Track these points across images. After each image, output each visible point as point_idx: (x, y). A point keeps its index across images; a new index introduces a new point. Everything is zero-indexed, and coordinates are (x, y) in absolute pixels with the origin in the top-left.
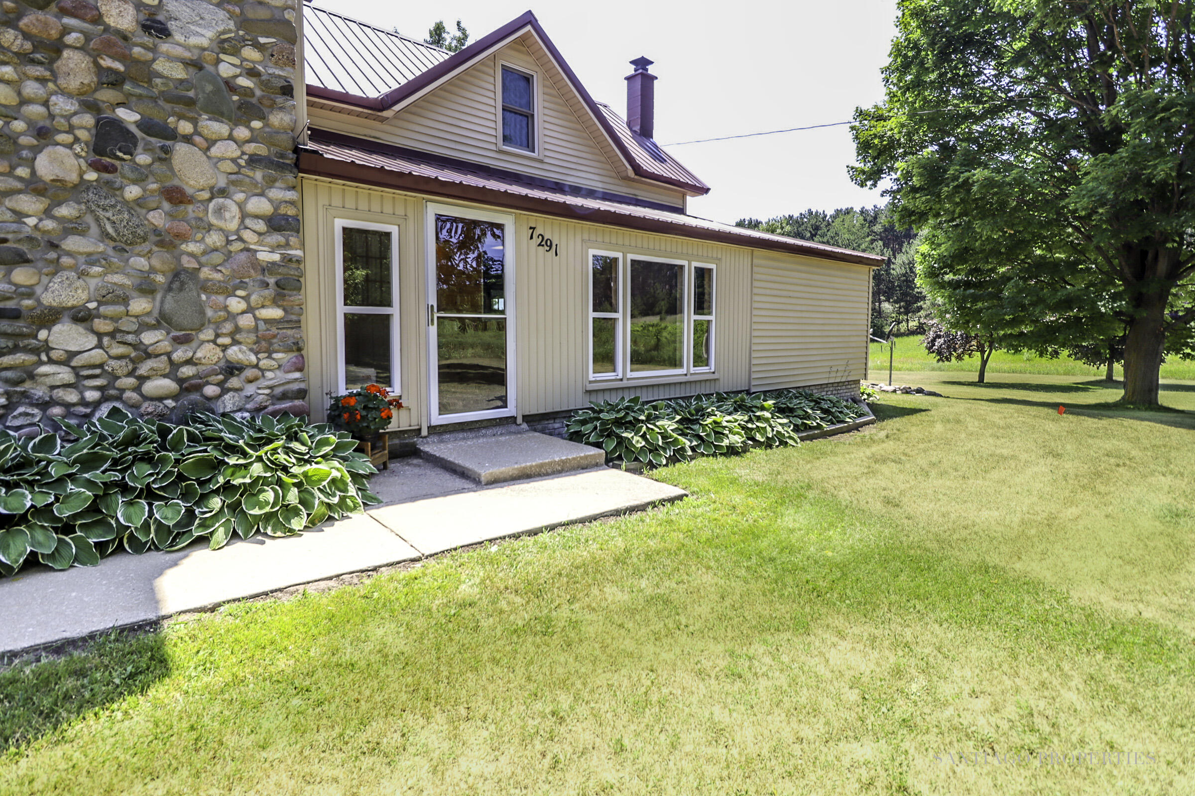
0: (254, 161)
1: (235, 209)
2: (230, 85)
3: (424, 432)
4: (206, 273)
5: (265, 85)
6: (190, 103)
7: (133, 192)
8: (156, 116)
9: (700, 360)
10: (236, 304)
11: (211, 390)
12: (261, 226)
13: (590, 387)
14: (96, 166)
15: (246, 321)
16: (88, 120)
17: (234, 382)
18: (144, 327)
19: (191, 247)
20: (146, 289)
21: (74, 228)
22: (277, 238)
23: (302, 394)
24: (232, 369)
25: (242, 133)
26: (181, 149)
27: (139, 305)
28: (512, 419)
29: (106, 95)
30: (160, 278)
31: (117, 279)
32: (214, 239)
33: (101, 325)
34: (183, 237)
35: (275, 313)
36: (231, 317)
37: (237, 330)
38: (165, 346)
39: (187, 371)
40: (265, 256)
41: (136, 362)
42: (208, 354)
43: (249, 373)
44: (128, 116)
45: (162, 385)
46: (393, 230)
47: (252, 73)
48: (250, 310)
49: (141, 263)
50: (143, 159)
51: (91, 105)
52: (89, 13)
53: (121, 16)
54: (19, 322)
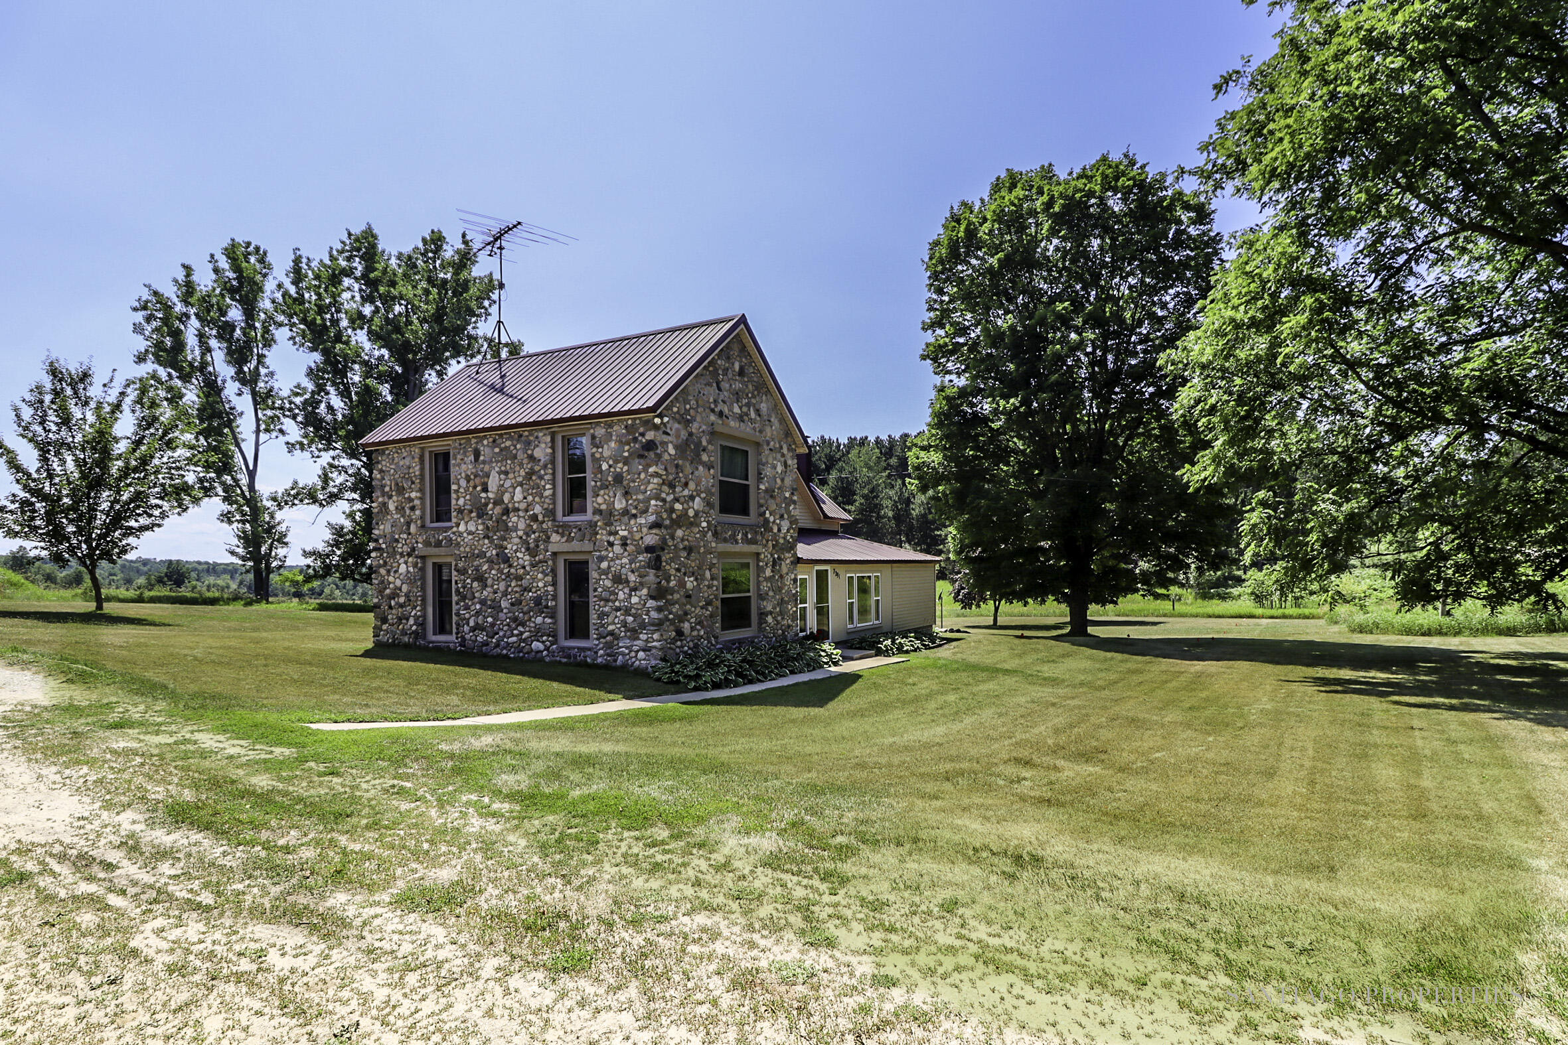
0: (792, 563)
1: (789, 578)
2: (789, 542)
4: (785, 598)
6: (783, 549)
7: (776, 577)
8: (779, 554)
9: (877, 619)
10: (789, 607)
11: (786, 633)
13: (849, 629)
14: (772, 571)
15: (791, 612)
16: (772, 559)
18: (778, 615)
19: (783, 591)
20: (778, 604)
21: (770, 589)
22: (795, 585)
24: (789, 626)
25: (790, 555)
26: (782, 563)
27: (777, 609)
29: (774, 551)
30: (780, 601)
31: (775, 602)
32: (786, 588)
33: (773, 616)
34: (782, 589)
35: (795, 609)
36: (789, 611)
37: (790, 614)
38: (780, 621)
39: (783, 628)
41: (777, 625)
42: (786, 622)
44: (776, 556)
45: (780, 632)
46: (809, 578)
47: (792, 537)
49: (777, 597)
50: (778, 568)
51: (772, 555)
52: (771, 530)
53: (775, 530)
54: (762, 615)
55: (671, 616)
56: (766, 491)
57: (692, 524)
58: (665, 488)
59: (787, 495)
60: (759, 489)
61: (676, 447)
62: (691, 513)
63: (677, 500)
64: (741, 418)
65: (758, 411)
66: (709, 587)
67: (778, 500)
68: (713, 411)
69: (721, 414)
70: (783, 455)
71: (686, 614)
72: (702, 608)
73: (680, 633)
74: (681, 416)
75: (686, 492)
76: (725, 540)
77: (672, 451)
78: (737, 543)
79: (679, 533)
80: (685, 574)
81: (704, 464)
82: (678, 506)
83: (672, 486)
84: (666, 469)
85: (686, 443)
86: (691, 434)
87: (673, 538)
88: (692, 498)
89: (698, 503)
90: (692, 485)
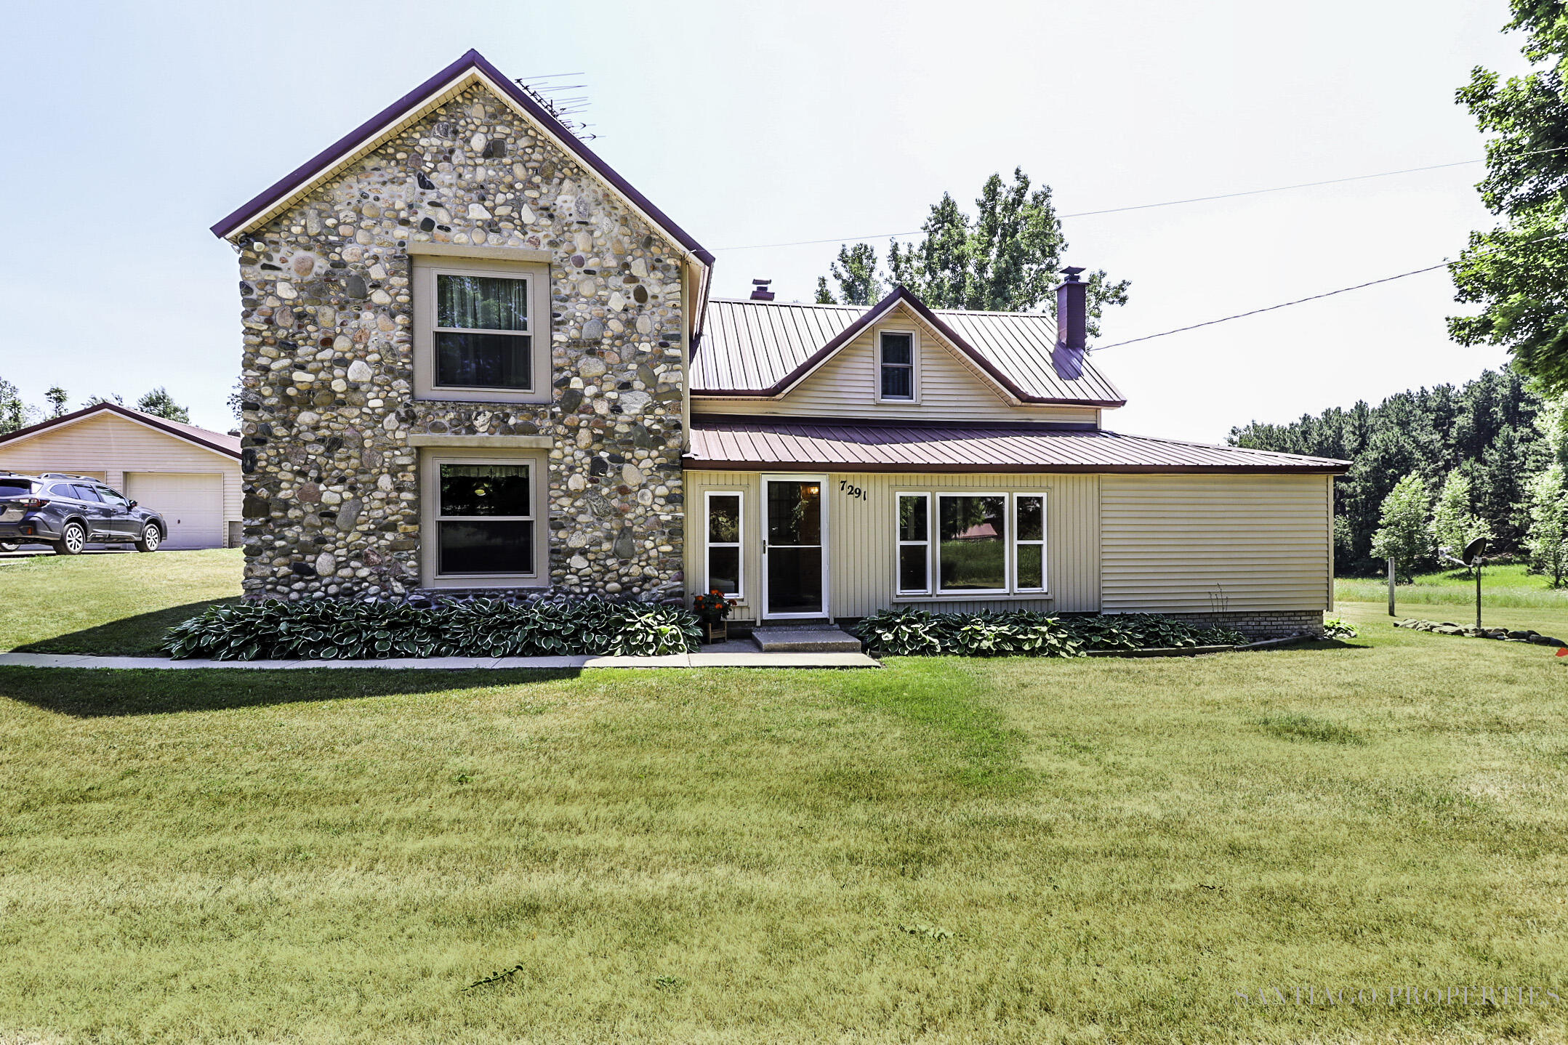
0: (660, 467)
1: (650, 494)
2: (649, 430)
3: (759, 624)
4: (635, 528)
5: (666, 426)
6: (631, 443)
7: (605, 491)
8: (615, 451)
10: (649, 544)
11: (635, 590)
12: (662, 501)
13: (896, 600)
14: (591, 481)
15: (653, 553)
16: (588, 460)
17: (647, 586)
18: (608, 557)
19: (629, 516)
20: (609, 538)
21: (582, 511)
22: (671, 507)
23: (681, 594)
24: (646, 579)
25: (654, 453)
26: (626, 467)
27: (606, 546)
28: (826, 621)
29: (596, 447)
30: (615, 533)
31: (598, 534)
32: (640, 511)
33: (591, 556)
34: (626, 511)
35: (668, 548)
36: (647, 551)
37: (649, 558)
38: (616, 566)
39: (625, 579)
40: (664, 518)
41: (604, 574)
42: (635, 570)
43: (654, 581)
44: (604, 455)
45: (613, 586)
46: (740, 494)
47: (660, 421)
48: (656, 547)
49: (607, 525)
50: (610, 474)
51: (589, 453)
52: (589, 410)
53: (602, 408)
54: (559, 555)
55: (279, 543)
56: (574, 343)
57: (342, 403)
58: (272, 351)
59: (645, 347)
60: (552, 342)
61: (300, 287)
62: (339, 386)
63: (302, 367)
64: (491, 227)
65: (548, 212)
66: (388, 501)
67: (613, 358)
68: (405, 222)
69: (428, 225)
70: (632, 279)
71: (322, 540)
72: (367, 534)
73: (303, 571)
74: (315, 238)
75: (327, 354)
76: (437, 428)
77: (285, 291)
78: (472, 430)
79: (306, 417)
80: (319, 480)
81: (377, 308)
82: (298, 376)
83: (288, 347)
84: (269, 321)
85: (328, 278)
86: (340, 264)
87: (288, 424)
88: (344, 363)
89: (358, 371)
90: (341, 344)
